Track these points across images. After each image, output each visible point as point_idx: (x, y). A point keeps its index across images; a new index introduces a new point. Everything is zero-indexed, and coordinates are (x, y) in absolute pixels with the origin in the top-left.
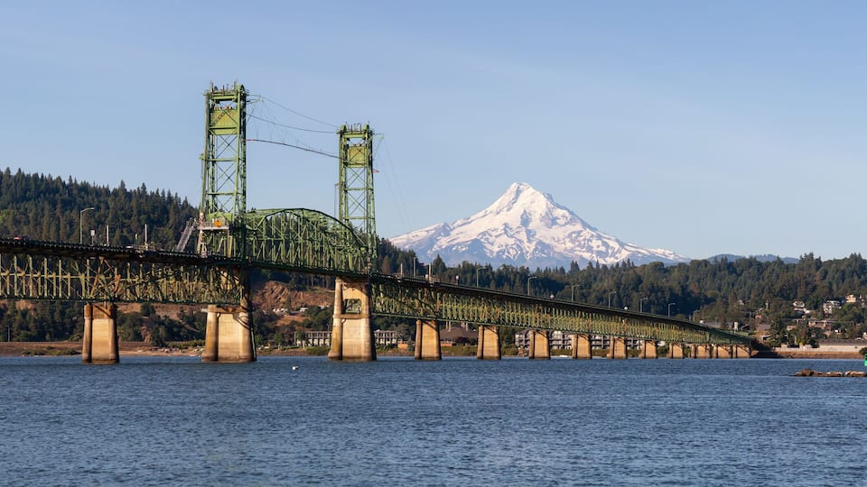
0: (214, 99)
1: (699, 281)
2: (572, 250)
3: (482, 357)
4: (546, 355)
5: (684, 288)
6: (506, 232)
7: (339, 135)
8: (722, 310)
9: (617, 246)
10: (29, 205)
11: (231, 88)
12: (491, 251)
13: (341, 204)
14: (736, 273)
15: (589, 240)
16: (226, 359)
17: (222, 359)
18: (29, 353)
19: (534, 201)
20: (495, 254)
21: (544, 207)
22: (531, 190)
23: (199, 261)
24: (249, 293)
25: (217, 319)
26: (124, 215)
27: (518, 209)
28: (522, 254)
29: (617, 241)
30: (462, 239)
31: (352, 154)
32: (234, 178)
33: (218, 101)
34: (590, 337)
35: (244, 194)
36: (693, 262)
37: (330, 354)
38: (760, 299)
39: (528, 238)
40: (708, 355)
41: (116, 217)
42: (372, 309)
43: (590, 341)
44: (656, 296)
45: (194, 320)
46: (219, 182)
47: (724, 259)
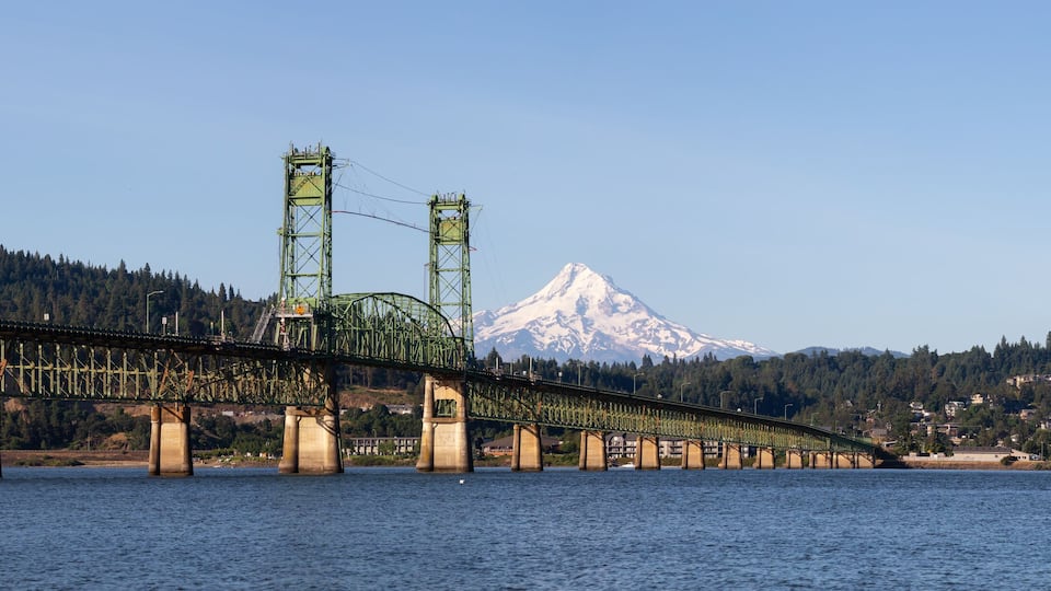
0: (295, 162)
1: (795, 378)
2: (636, 342)
3: (585, 468)
4: (655, 464)
5: (780, 387)
6: (559, 321)
7: (430, 206)
8: (827, 412)
9: (688, 337)
10: (14, 288)
11: (314, 150)
12: (541, 343)
13: (431, 287)
14: (837, 367)
15: (656, 331)
16: (307, 470)
17: (302, 469)
18: (22, 464)
19: (590, 284)
20: (545, 347)
21: (604, 291)
22: (588, 271)
23: (280, 355)
24: (335, 394)
25: (297, 423)
26: (128, 301)
27: (573, 293)
28: (578, 347)
29: (689, 331)
30: (507, 329)
31: (446, 229)
32: (318, 256)
33: (299, 166)
34: (702, 444)
35: (330, 275)
36: (787, 355)
37: (419, 465)
38: (871, 399)
39: (584, 328)
40: (828, 464)
41: (118, 303)
42: (468, 412)
43: (703, 448)
44: (748, 396)
45: (214, 426)
46: (300, 263)
47: (825, 352)
